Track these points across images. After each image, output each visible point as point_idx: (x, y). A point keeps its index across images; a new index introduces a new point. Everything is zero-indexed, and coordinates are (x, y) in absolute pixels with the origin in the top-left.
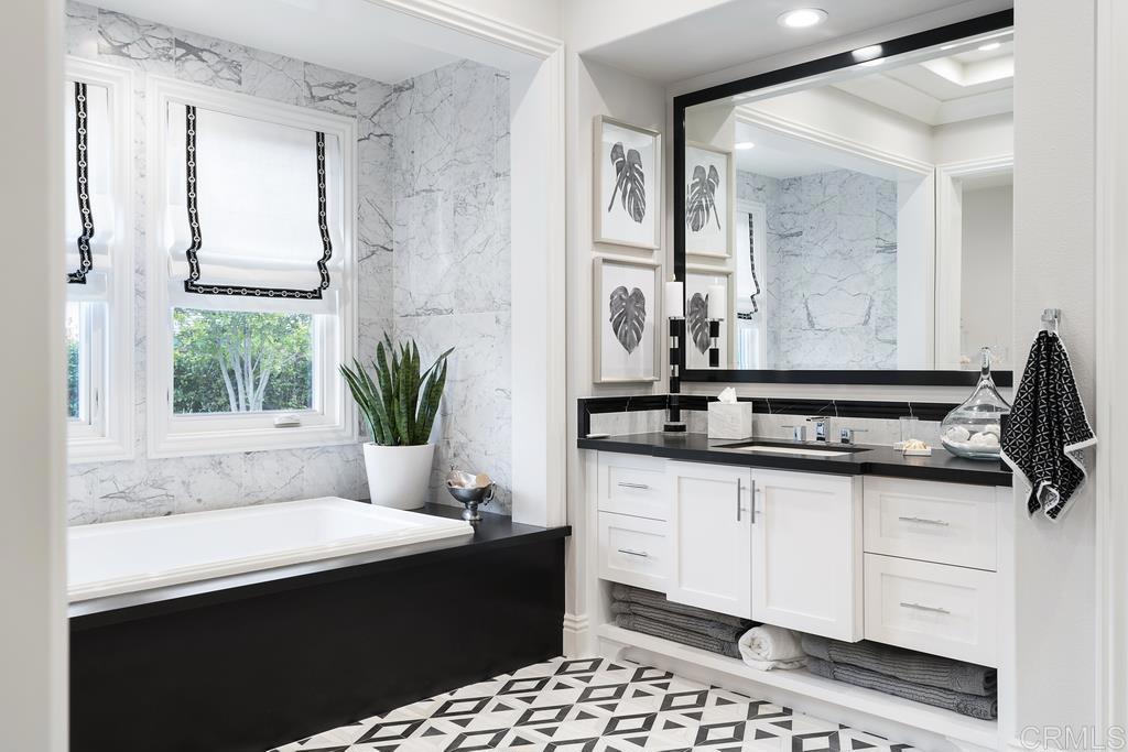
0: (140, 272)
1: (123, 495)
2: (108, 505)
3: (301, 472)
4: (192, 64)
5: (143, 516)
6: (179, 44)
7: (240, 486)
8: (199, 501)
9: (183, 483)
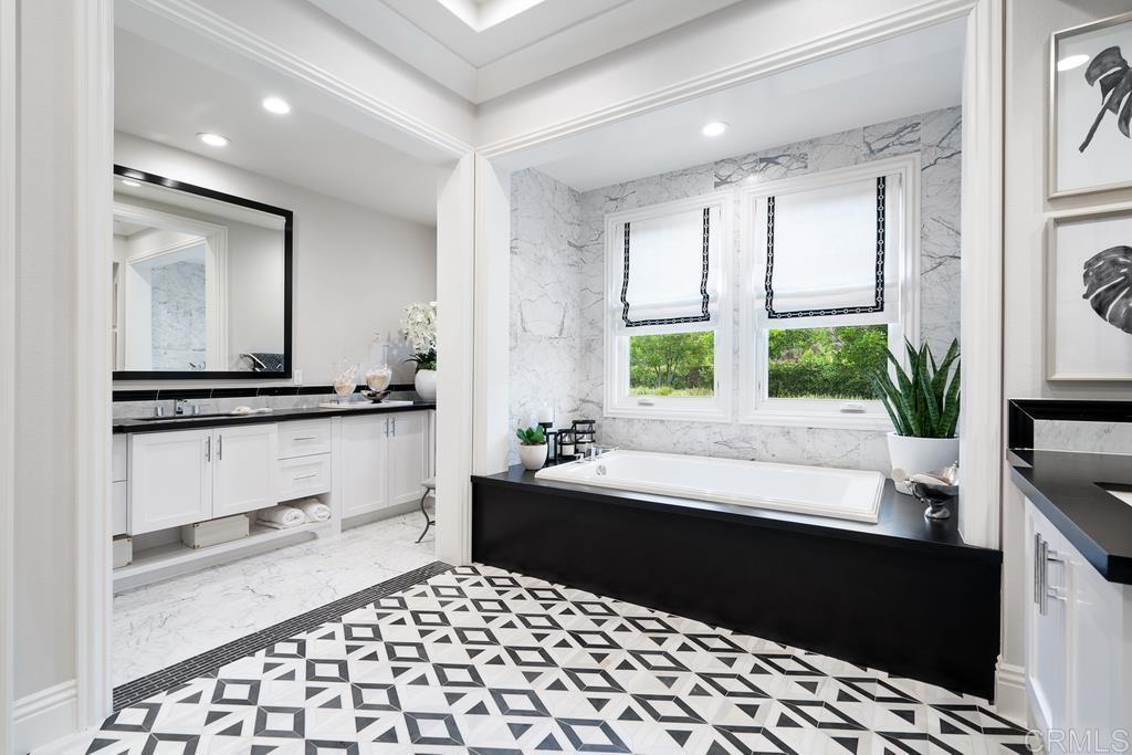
0: (736, 310)
1: (725, 443)
2: (717, 447)
3: (857, 447)
4: (773, 169)
5: (737, 458)
6: (762, 160)
7: (804, 450)
8: (774, 455)
9: (763, 442)
